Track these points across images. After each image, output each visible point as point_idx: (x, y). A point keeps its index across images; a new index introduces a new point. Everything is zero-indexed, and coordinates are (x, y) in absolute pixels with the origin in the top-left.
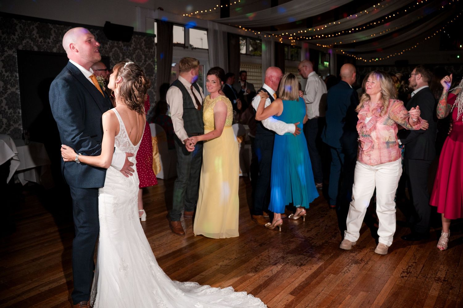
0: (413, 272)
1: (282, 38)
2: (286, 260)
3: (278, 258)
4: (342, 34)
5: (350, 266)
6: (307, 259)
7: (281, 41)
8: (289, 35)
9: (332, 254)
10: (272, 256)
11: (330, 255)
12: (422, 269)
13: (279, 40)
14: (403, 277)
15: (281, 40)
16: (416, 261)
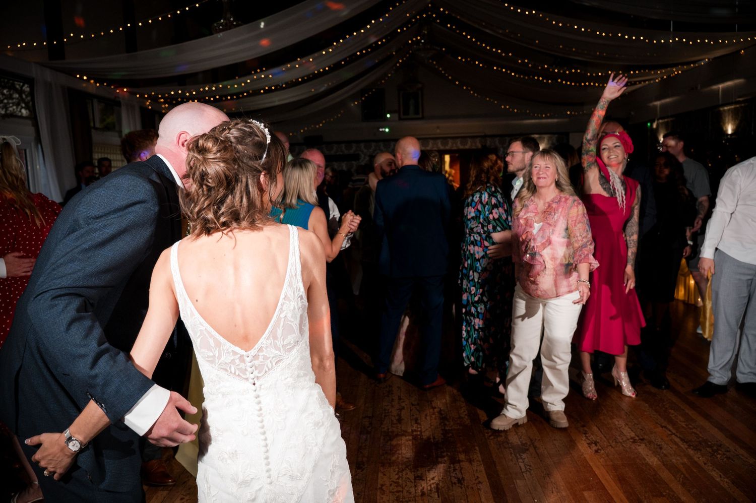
0: (598, 441)
1: (149, 101)
2: (430, 481)
3: (413, 481)
4: (249, 95)
5: (521, 458)
6: (454, 467)
7: (149, 105)
8: (157, 95)
9: (477, 448)
10: (400, 481)
11: (475, 449)
12: (601, 432)
13: (145, 103)
14: (596, 451)
15: (148, 103)
16: (582, 423)
